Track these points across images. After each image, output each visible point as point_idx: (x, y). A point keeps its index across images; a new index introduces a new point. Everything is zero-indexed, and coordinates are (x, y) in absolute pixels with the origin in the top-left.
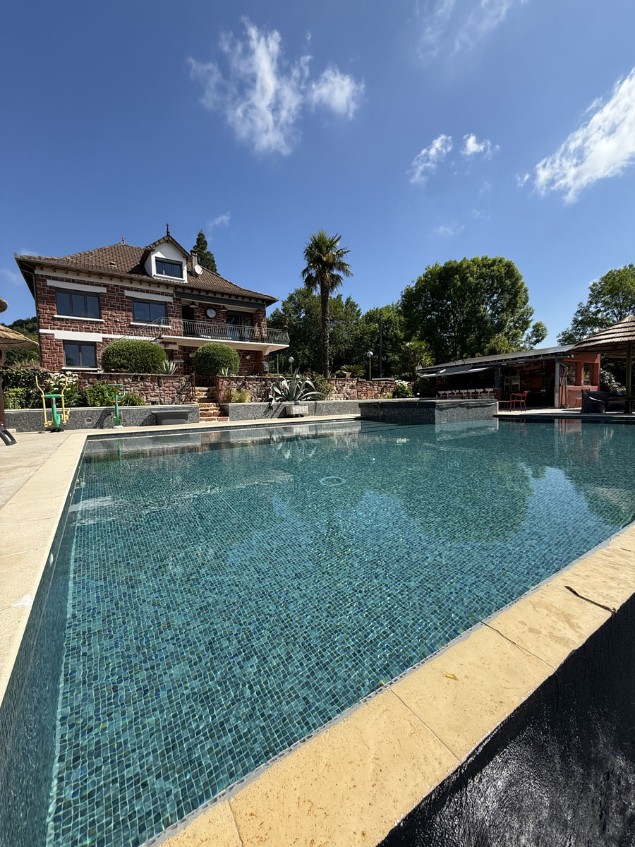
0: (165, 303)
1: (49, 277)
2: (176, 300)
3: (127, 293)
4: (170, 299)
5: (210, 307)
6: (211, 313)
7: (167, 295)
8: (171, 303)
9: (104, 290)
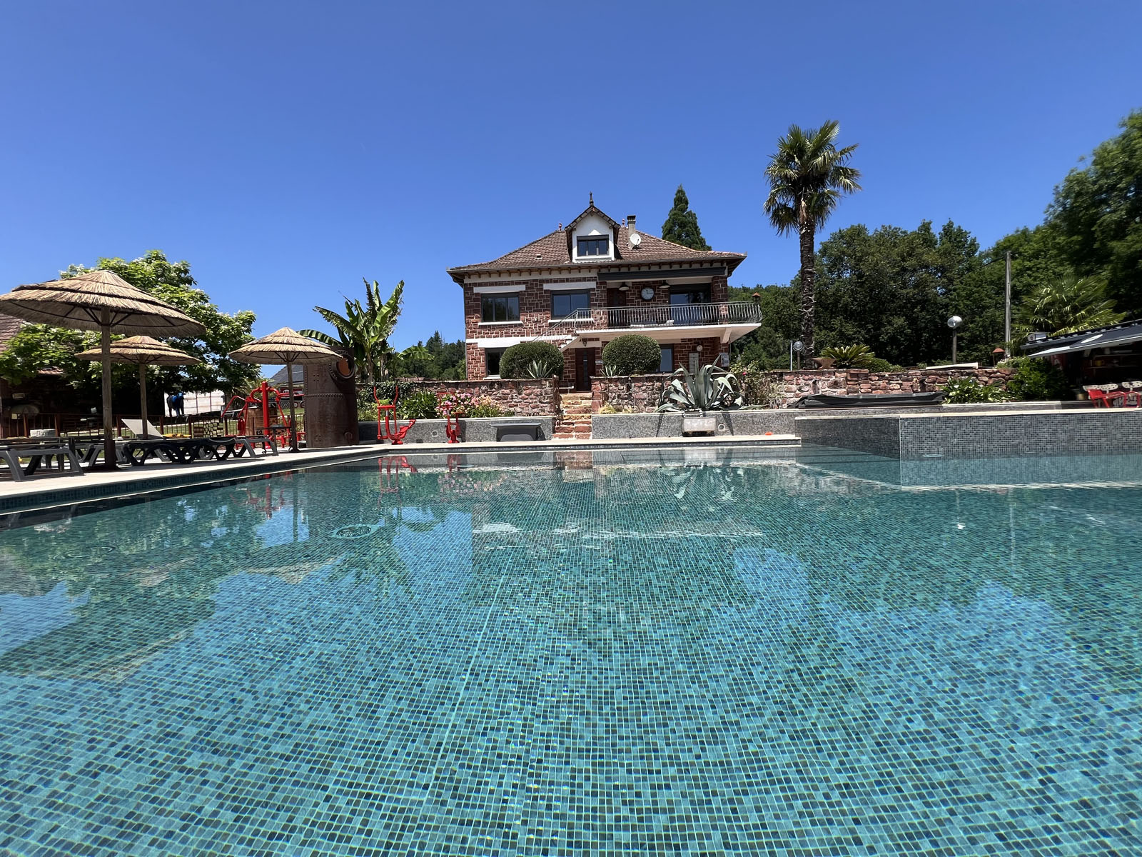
0: (587, 291)
1: (475, 285)
2: (599, 284)
3: (546, 287)
4: (592, 285)
5: (646, 285)
6: (648, 294)
7: (589, 280)
8: (593, 289)
9: (522, 288)
